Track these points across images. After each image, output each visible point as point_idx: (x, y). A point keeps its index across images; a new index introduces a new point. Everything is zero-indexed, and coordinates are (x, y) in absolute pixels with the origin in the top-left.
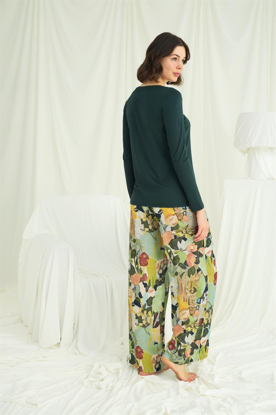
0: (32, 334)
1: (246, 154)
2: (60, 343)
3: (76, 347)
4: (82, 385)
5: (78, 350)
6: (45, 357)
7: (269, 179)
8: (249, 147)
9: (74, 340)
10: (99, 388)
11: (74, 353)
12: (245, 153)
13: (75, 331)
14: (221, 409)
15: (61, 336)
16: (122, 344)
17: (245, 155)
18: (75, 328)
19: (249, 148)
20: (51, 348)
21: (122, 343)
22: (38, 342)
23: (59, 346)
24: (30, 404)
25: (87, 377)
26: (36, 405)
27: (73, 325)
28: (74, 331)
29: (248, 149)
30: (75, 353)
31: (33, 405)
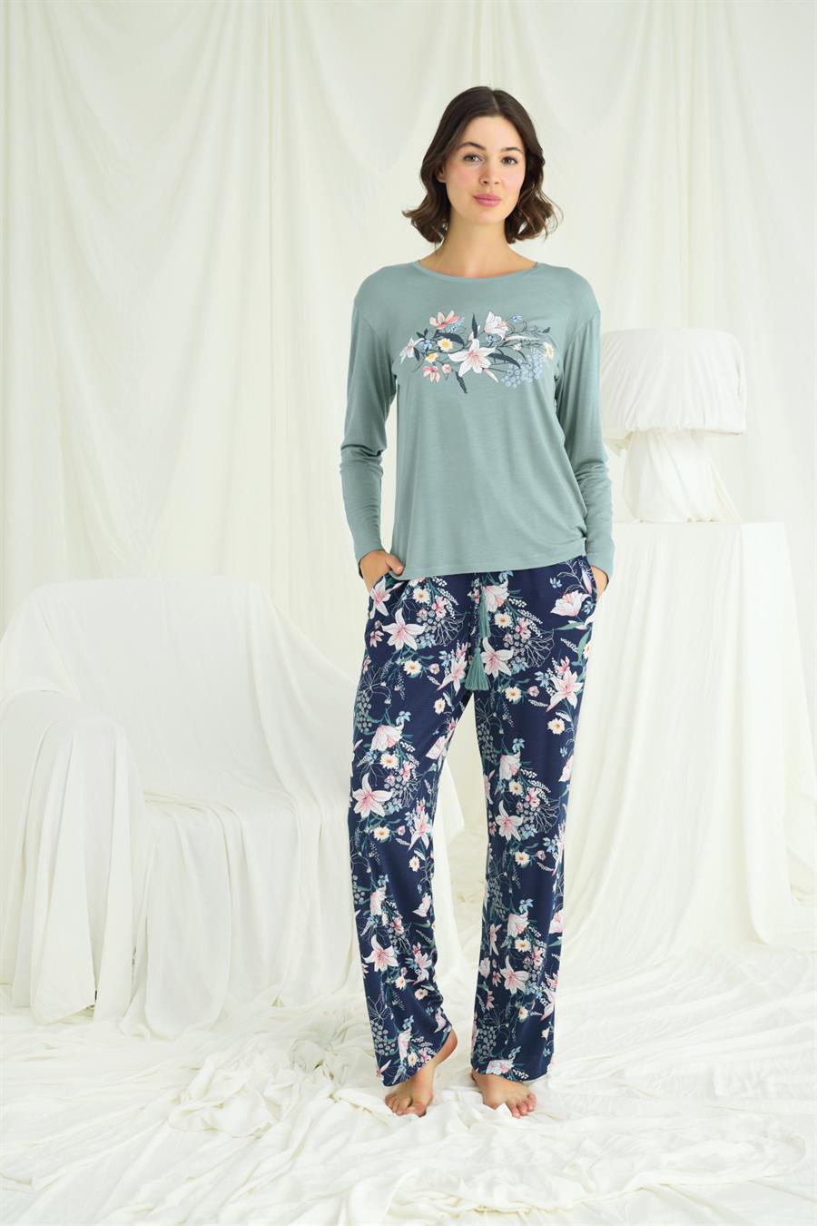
0: (11, 985)
1: (624, 452)
2: (92, 1006)
3: (142, 1017)
4: (163, 1124)
5: (147, 1026)
6: (52, 1048)
7: (689, 520)
8: (633, 430)
9: (135, 998)
10: (213, 1129)
11: (137, 1035)
12: (621, 448)
13: (136, 971)
14: (566, 1171)
15: (96, 987)
16: (275, 1004)
17: (619, 455)
18: (136, 962)
19: (632, 433)
20: (66, 1022)
21: (276, 1001)
22: (28, 1006)
23: (91, 1016)
24: (11, 1179)
25: (177, 1101)
26: (29, 1183)
27: (132, 953)
28: (133, 971)
29: (629, 436)
30: (140, 1036)
31: (19, 1182)
